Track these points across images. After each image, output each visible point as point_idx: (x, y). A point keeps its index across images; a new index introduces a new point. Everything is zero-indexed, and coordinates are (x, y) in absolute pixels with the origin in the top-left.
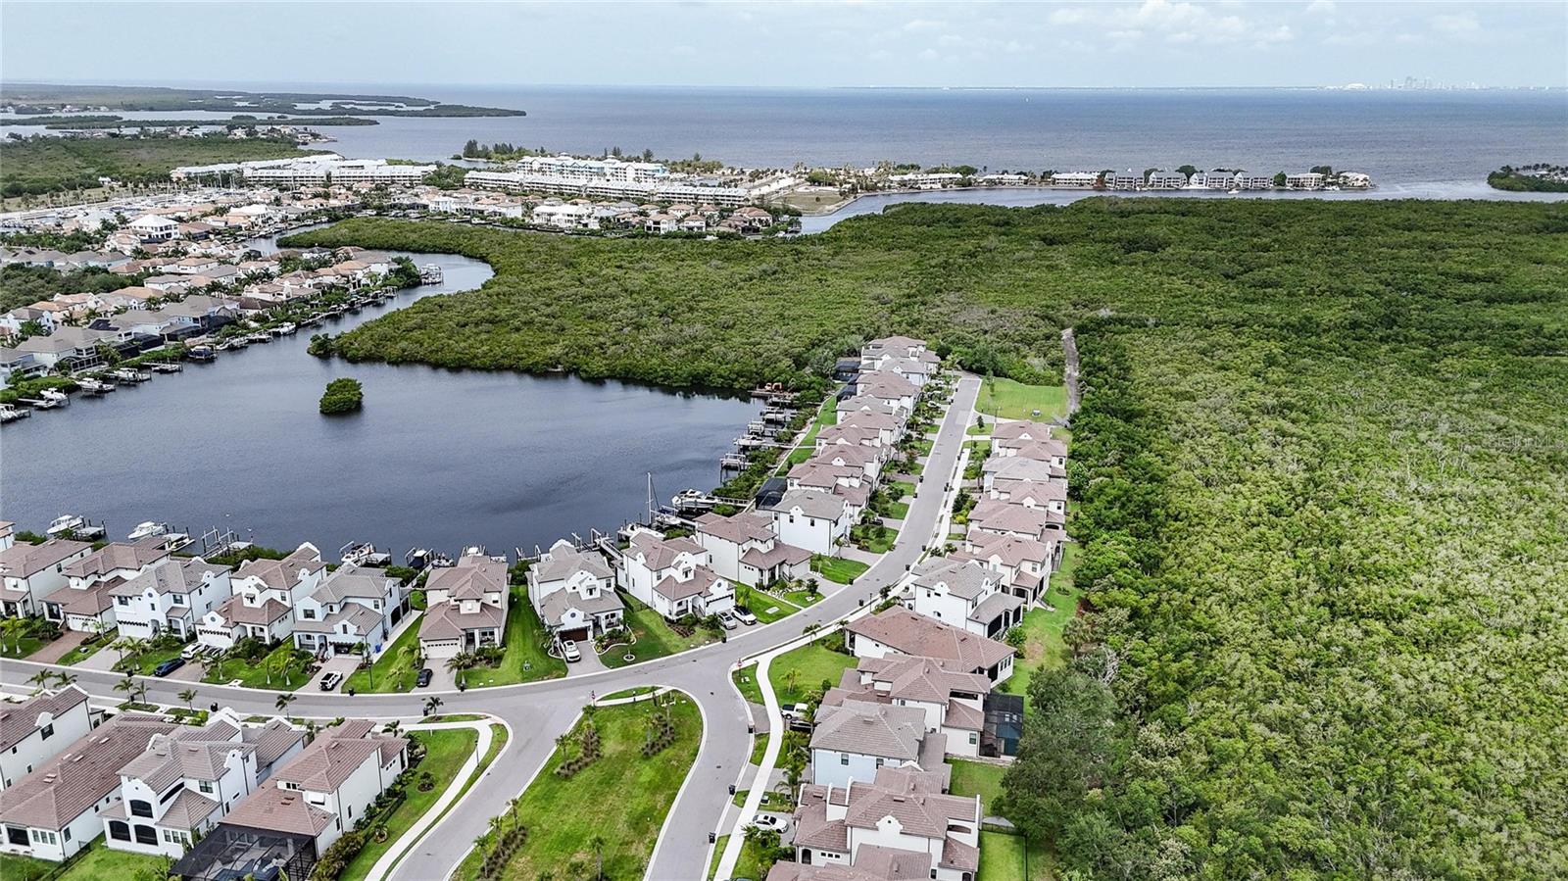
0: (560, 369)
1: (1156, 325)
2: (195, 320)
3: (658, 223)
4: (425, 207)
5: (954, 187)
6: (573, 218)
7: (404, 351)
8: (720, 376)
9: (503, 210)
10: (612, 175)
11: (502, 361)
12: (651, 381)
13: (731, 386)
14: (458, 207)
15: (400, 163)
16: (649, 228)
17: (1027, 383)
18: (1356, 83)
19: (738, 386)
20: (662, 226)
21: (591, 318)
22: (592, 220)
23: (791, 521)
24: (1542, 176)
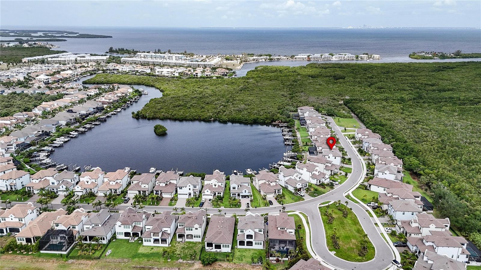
0: (212, 119)
1: (365, 101)
2: (94, 108)
3: (197, 74)
4: (118, 70)
5: (268, 61)
6: (169, 73)
7: (164, 115)
8: (261, 119)
9: (145, 70)
10: (168, 58)
11: (195, 117)
12: (241, 122)
13: (265, 122)
14: (129, 69)
15: (95, 55)
16: (194, 75)
17: (344, 118)
18: (350, 27)
19: (267, 122)
21: (207, 104)
22: (175, 73)
23: (329, 158)
24: (424, 55)
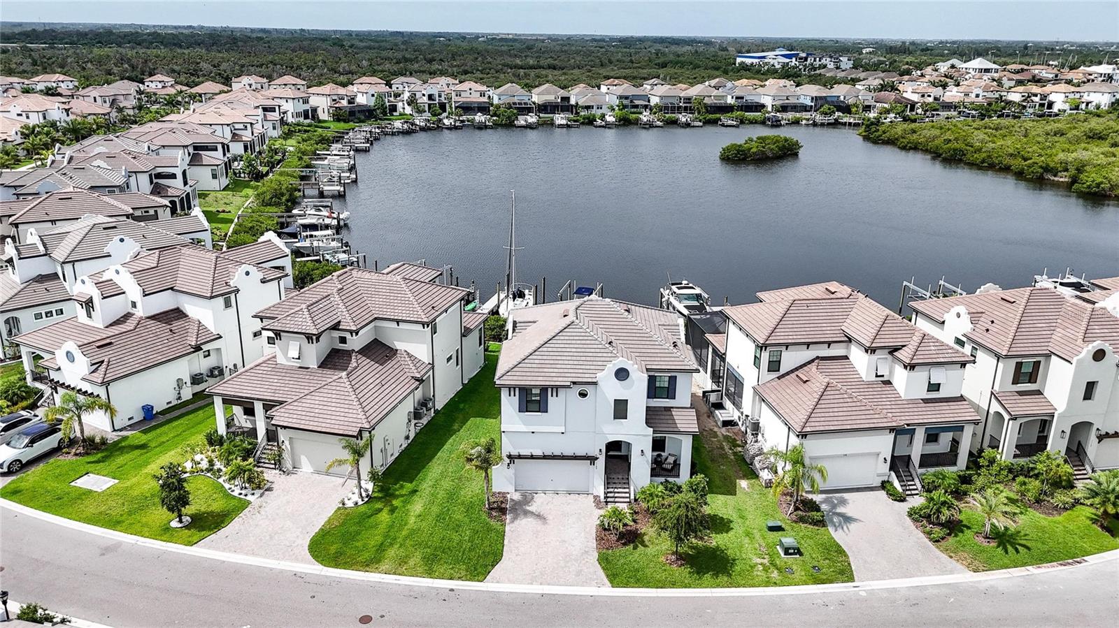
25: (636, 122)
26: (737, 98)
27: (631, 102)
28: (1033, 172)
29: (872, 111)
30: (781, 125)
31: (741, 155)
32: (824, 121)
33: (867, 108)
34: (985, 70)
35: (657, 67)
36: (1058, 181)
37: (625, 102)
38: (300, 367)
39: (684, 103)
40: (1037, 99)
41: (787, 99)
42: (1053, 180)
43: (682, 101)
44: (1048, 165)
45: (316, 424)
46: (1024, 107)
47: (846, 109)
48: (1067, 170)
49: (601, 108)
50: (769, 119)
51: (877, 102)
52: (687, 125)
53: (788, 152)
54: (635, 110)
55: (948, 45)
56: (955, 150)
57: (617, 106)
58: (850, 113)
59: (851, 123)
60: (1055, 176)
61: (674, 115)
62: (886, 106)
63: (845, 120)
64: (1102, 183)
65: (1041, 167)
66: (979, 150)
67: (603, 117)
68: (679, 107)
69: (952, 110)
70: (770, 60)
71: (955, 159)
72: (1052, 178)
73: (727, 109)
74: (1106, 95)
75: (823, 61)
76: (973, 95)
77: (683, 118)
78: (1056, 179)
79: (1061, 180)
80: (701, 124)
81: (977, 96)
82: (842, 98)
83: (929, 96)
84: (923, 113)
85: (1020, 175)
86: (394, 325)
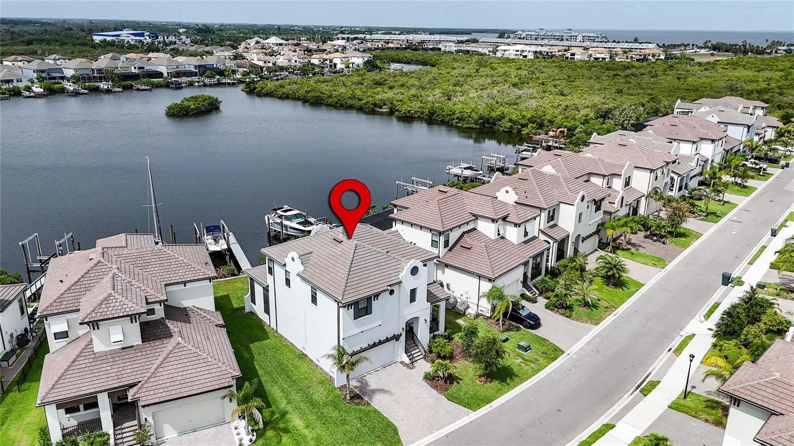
20: (576, 57)
25: (63, 91)
26: (139, 68)
27: (48, 74)
28: (368, 107)
29: (237, 74)
30: (182, 88)
31: (184, 111)
32: (211, 83)
33: (234, 72)
34: (279, 44)
35: (22, 44)
36: (383, 111)
37: (44, 75)
38: (123, 349)
39: (98, 73)
40: (328, 62)
41: (177, 68)
42: (380, 111)
43: (95, 72)
44: (375, 103)
45: (187, 389)
46: (323, 68)
47: (221, 73)
48: (385, 105)
49: (21, 81)
50: (172, 83)
51: (239, 67)
52: (108, 91)
53: (212, 107)
54: (54, 81)
55: (228, 27)
56: (316, 97)
57: (36, 79)
58: (224, 76)
59: (230, 83)
60: (381, 108)
61: (95, 84)
62: (245, 69)
63: (224, 81)
64: (411, 110)
65: (372, 104)
66: (331, 96)
67: (28, 89)
68: (94, 77)
69: (285, 71)
70: (125, 38)
71: (318, 103)
72: (379, 110)
73: (135, 77)
74: (360, 58)
75: (170, 39)
76: (293, 61)
77: (103, 85)
78: (381, 110)
79: (384, 110)
80: (121, 90)
81: (296, 61)
82: (215, 66)
83: (269, 62)
84: (268, 74)
85: (360, 110)
86: (182, 286)
